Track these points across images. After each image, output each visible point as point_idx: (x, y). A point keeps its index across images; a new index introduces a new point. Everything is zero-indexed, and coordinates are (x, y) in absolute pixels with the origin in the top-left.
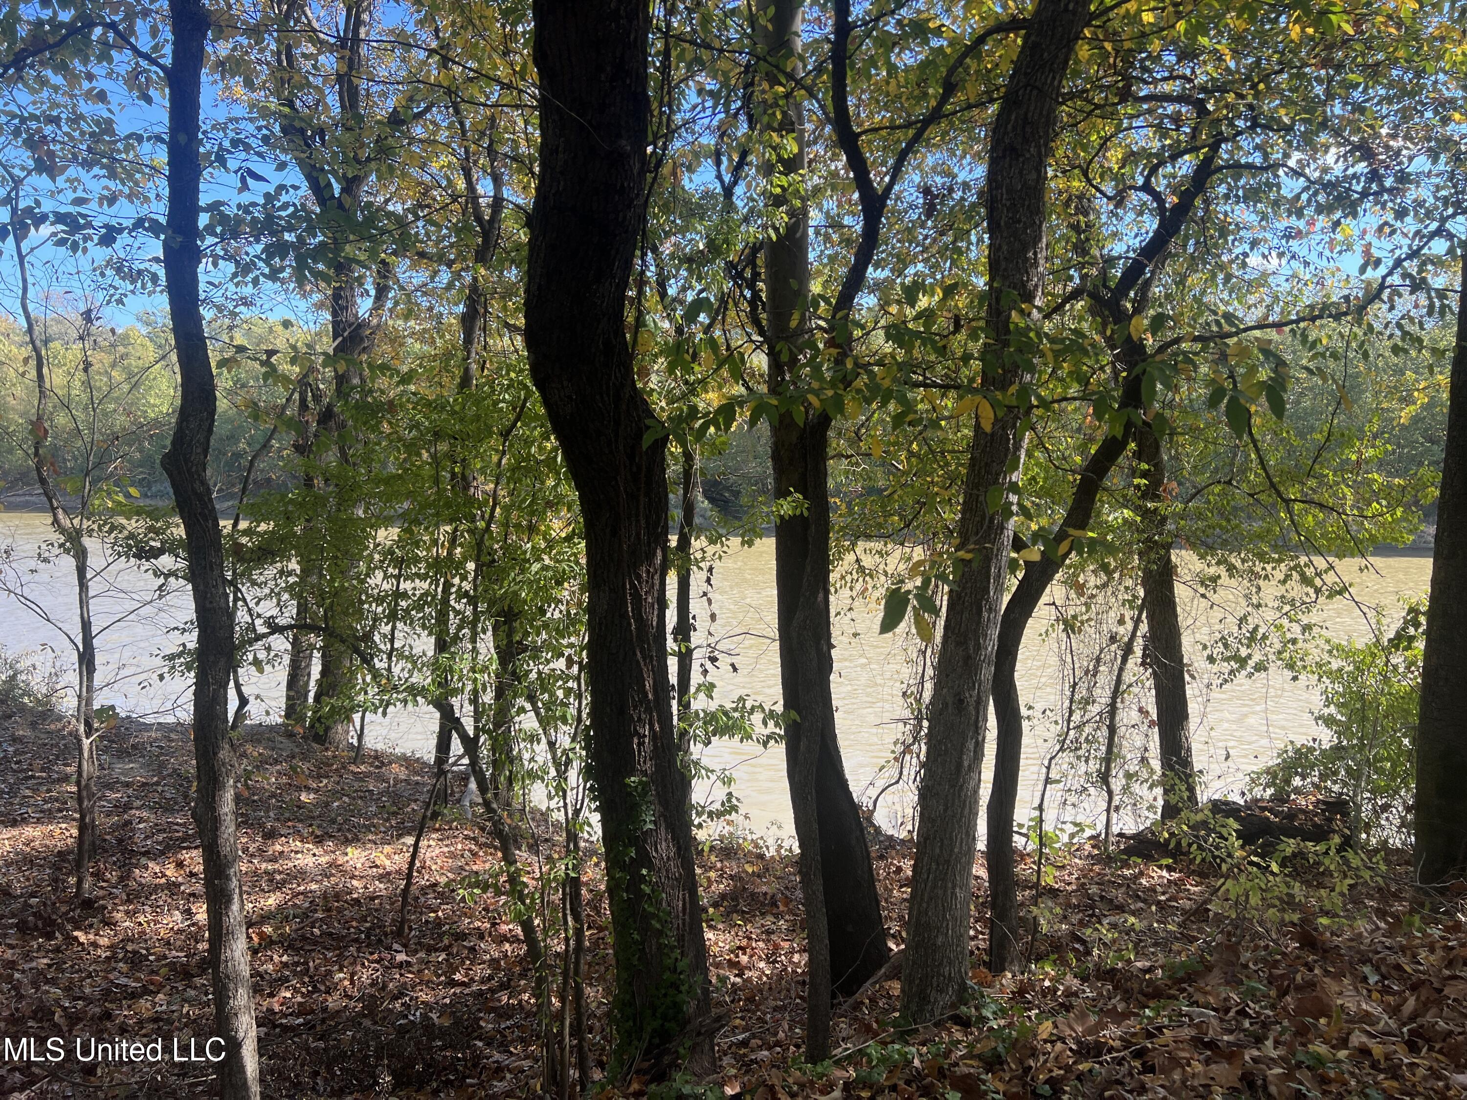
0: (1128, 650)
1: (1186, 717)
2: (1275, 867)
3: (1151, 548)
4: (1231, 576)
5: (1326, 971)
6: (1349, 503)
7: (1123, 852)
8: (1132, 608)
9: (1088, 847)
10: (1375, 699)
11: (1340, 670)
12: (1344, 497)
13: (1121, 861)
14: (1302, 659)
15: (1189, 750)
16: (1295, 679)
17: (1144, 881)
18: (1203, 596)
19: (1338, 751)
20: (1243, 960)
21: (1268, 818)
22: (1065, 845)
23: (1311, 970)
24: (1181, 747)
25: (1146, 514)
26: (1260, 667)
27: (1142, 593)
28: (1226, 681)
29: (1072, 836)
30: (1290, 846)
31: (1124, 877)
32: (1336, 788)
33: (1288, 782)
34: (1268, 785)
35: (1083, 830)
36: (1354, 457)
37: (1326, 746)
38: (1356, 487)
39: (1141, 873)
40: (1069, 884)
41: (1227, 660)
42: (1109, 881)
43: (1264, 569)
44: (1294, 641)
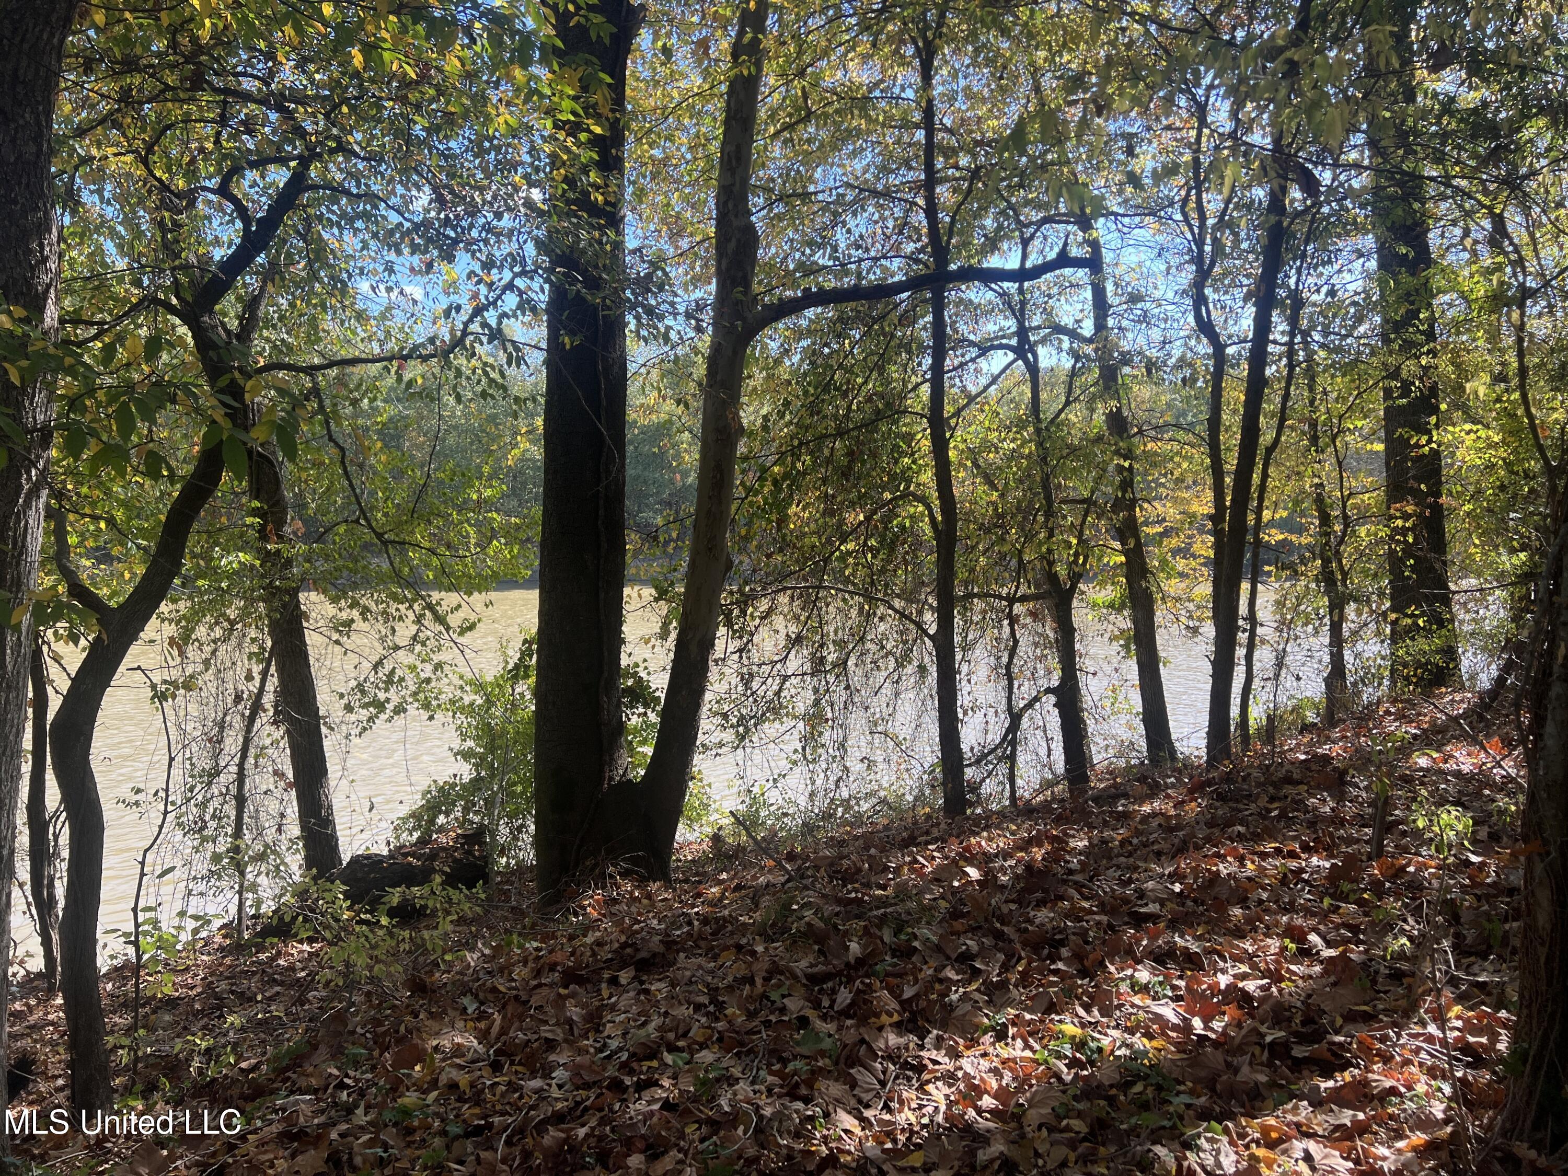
0: (257, 707)
1: (326, 771)
2: (384, 921)
3: (274, 595)
4: (365, 619)
5: (431, 1013)
6: (473, 541)
7: (257, 935)
8: (260, 661)
9: (218, 939)
10: (504, 728)
11: (472, 704)
12: (468, 536)
13: (256, 945)
14: (436, 698)
15: (330, 807)
16: (431, 718)
17: (281, 962)
18: (337, 642)
19: (477, 783)
20: (350, 1028)
21: (410, 864)
22: (188, 943)
23: (416, 1016)
24: (320, 807)
25: (266, 556)
26: (400, 710)
27: (269, 643)
28: (365, 729)
29: (196, 931)
30: (395, 896)
31: (260, 963)
32: (477, 819)
33: (432, 821)
34: (414, 829)
35: (209, 922)
36: (475, 497)
37: (466, 779)
38: (478, 525)
39: (279, 953)
40: (192, 988)
41: (366, 706)
42: (242, 972)
43: (397, 610)
44: (428, 681)
